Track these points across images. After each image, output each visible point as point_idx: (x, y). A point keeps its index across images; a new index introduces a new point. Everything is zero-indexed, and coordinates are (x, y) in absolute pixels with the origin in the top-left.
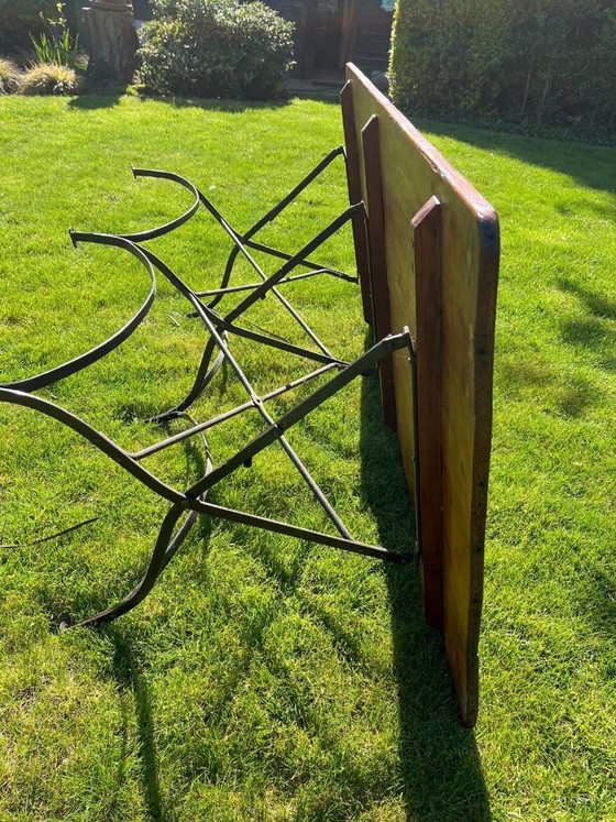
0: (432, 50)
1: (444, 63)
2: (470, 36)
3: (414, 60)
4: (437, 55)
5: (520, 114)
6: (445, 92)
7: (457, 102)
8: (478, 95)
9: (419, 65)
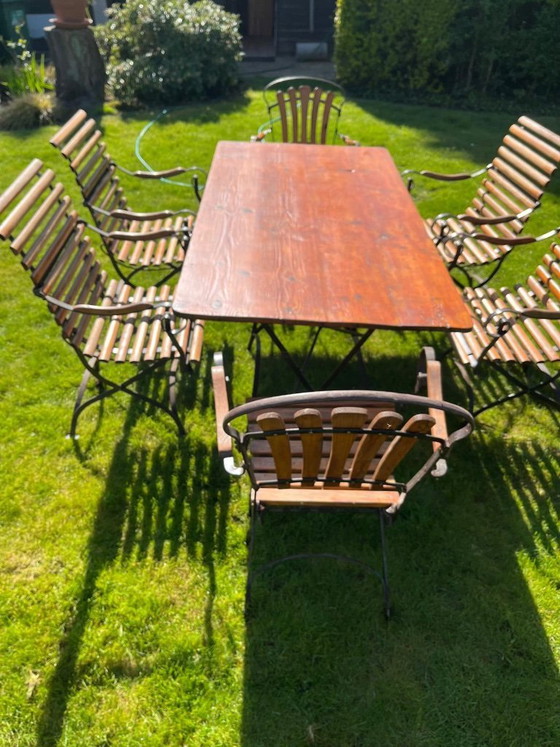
0: (380, 36)
1: (393, 46)
2: (416, 22)
3: (361, 46)
4: (385, 39)
5: (466, 89)
6: (394, 72)
7: (406, 81)
8: (426, 75)
9: (367, 50)
